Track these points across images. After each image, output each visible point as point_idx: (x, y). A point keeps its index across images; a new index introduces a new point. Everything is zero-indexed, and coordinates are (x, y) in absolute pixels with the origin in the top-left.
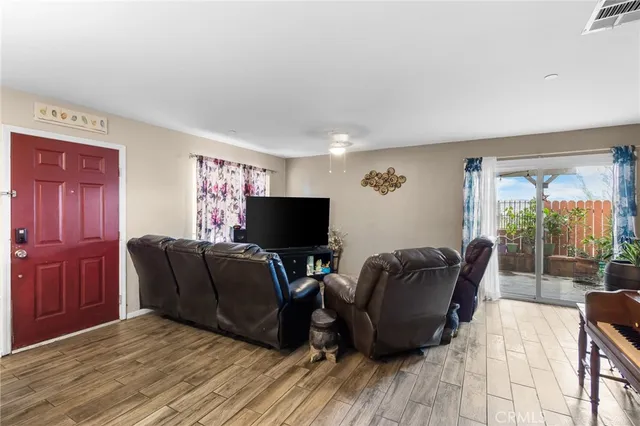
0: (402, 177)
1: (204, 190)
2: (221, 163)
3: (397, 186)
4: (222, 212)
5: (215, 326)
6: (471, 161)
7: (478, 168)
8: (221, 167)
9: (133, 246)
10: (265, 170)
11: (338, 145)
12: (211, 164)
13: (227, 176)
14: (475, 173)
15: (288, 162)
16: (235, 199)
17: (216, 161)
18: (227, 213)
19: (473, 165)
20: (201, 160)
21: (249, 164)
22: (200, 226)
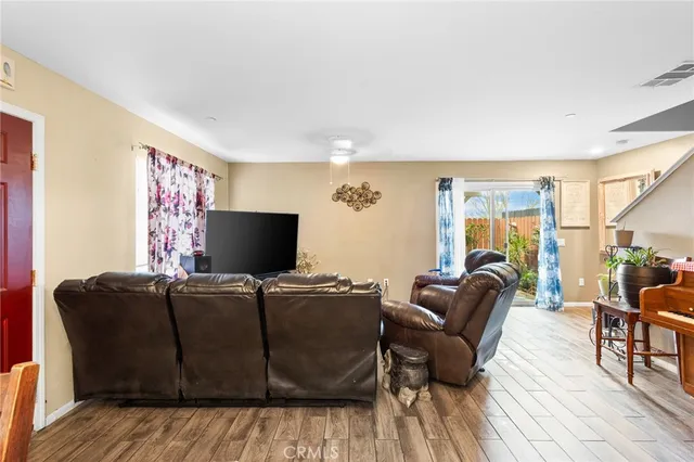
0: (377, 193)
1: (159, 200)
2: (174, 161)
3: (372, 201)
4: (174, 232)
5: (261, 395)
6: (443, 180)
7: (449, 188)
8: (174, 166)
9: (67, 296)
10: (214, 176)
11: (341, 153)
12: (163, 161)
13: (179, 180)
14: (447, 192)
15: (233, 167)
16: (188, 214)
17: (168, 157)
18: (178, 233)
19: (445, 184)
20: (153, 153)
21: (200, 166)
22: (153, 253)
